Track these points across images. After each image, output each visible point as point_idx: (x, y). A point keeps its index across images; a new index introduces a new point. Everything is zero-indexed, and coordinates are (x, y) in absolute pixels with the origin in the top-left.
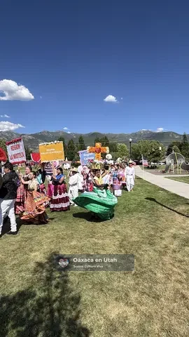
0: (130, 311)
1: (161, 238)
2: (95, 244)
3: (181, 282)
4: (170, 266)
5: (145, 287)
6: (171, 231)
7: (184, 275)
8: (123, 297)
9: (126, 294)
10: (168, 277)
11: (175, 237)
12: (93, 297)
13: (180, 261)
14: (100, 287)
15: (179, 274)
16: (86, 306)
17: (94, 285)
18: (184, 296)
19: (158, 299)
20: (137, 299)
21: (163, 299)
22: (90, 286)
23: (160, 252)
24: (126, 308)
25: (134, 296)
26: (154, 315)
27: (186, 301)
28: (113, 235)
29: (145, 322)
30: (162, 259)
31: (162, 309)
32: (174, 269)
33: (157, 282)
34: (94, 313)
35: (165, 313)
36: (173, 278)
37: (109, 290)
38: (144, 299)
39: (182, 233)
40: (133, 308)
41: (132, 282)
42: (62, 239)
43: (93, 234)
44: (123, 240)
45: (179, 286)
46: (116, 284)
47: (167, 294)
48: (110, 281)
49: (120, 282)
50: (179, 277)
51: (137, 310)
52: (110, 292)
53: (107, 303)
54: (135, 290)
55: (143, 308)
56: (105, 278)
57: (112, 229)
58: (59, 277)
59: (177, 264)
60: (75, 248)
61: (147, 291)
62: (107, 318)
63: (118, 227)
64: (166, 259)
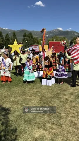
0: (46, 133)
1: (64, 95)
2: (26, 99)
3: (74, 117)
4: (68, 109)
5: (55, 120)
6: (70, 91)
7: (76, 114)
8: (43, 126)
9: (44, 125)
10: (67, 115)
11: (72, 94)
12: (25, 127)
13: (74, 107)
14: (29, 122)
15: (73, 113)
16: (21, 132)
17: (25, 121)
18: (75, 124)
19: (62, 126)
20: (50, 127)
21: (64, 126)
22: (23, 122)
23: (64, 102)
24: (44, 132)
25: (48, 125)
26: (59, 134)
27: (76, 126)
28: (37, 94)
29: (54, 137)
30: (64, 106)
31: (63, 130)
32: (71, 111)
33: (61, 118)
34: (26, 135)
35: (65, 133)
36: (70, 115)
37: (34, 123)
38: (54, 126)
39: (76, 91)
40: (48, 132)
41: (47, 119)
42: (5, 97)
43: (24, 94)
44: (42, 97)
45: (73, 119)
46: (38, 120)
47: (67, 123)
48: (35, 118)
49: (40, 119)
50: (73, 115)
51: (50, 132)
52: (35, 124)
53: (33, 130)
54: (49, 123)
55: (53, 131)
56: (32, 117)
57: (35, 90)
58: (3, 119)
59: (72, 108)
60: (13, 102)
61: (55, 122)
62: (33, 137)
63: (39, 89)
64: (67, 106)
